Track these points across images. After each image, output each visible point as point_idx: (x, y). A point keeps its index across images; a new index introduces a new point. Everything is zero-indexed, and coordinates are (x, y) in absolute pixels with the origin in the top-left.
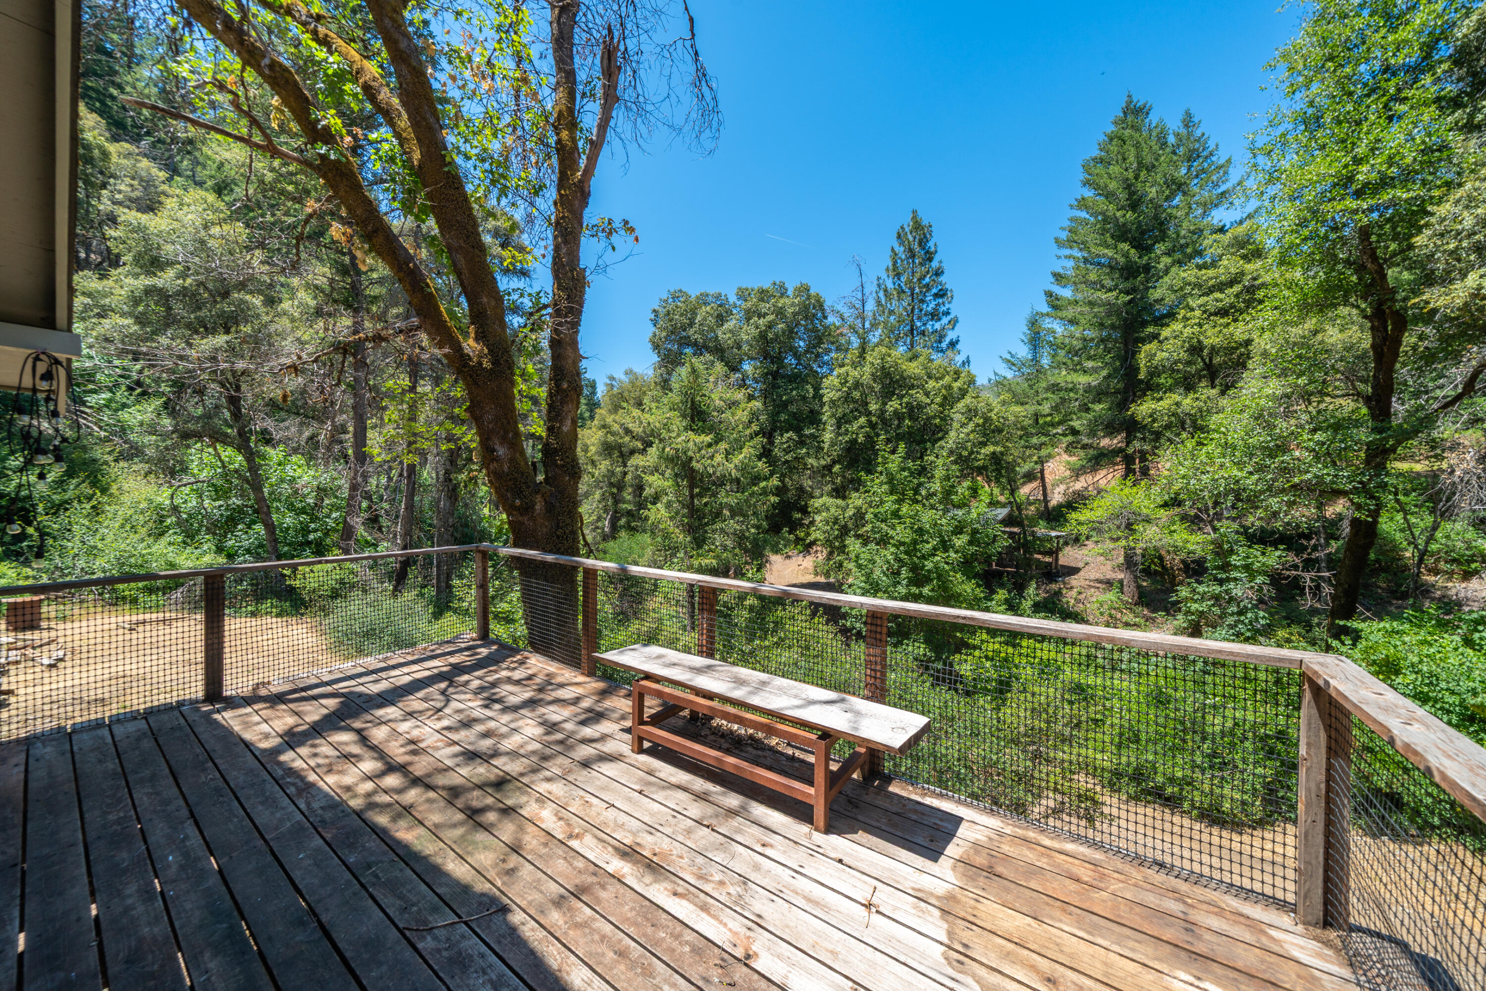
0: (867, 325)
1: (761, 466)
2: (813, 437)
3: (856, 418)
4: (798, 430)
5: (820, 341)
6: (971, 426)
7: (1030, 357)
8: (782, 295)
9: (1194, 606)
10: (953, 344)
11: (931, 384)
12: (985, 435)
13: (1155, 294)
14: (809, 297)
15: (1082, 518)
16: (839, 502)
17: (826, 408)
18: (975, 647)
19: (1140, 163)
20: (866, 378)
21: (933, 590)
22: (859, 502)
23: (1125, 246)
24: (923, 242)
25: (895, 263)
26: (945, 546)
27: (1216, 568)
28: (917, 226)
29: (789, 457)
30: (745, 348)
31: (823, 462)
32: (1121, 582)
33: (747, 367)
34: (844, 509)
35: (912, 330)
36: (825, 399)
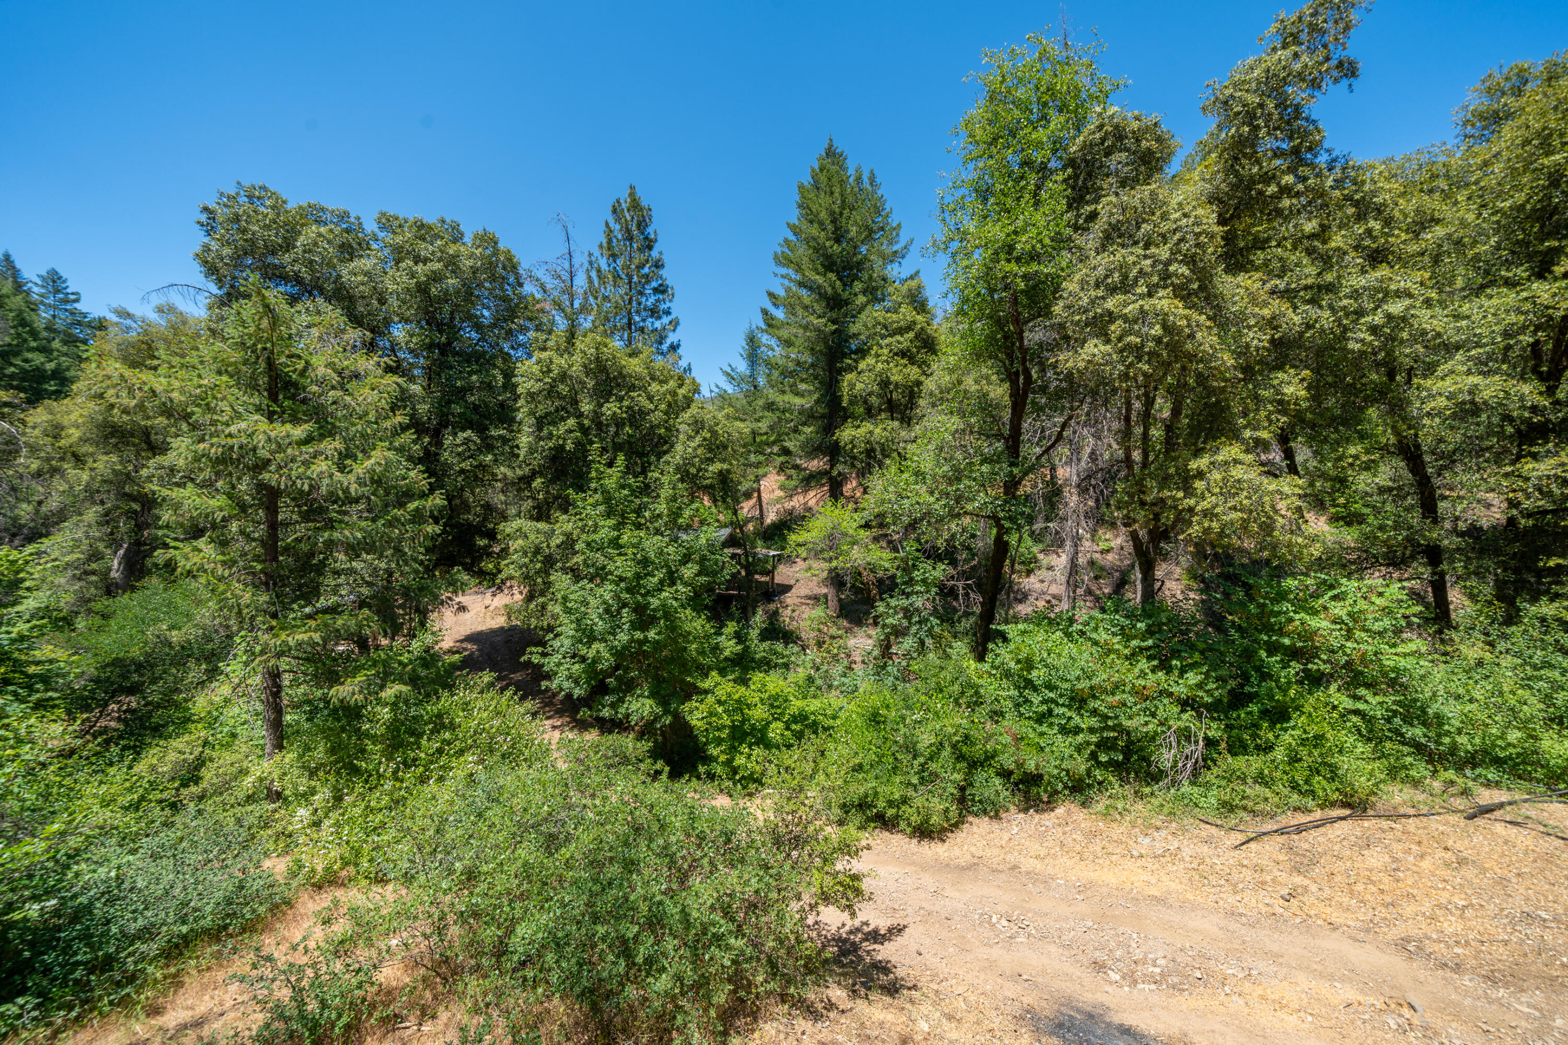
0: (577, 304)
1: (416, 476)
2: (505, 440)
3: (563, 419)
4: (481, 430)
5: (512, 313)
6: (698, 439)
7: (748, 373)
8: (455, 241)
9: (889, 621)
10: (674, 348)
11: (654, 387)
12: (710, 450)
13: (854, 329)
14: (496, 252)
15: (801, 539)
16: (542, 525)
17: (521, 402)
18: (706, 692)
19: (843, 202)
20: (576, 370)
21: (659, 633)
22: (569, 527)
23: (832, 276)
24: (642, 224)
25: (610, 242)
26: (672, 578)
27: (905, 583)
28: (635, 205)
29: (466, 465)
30: (394, 302)
31: (519, 472)
32: (826, 596)
33: (399, 332)
34: (550, 534)
35: (629, 324)
36: (520, 390)
